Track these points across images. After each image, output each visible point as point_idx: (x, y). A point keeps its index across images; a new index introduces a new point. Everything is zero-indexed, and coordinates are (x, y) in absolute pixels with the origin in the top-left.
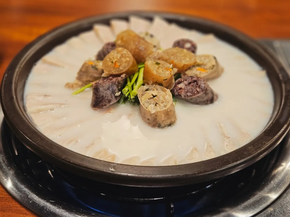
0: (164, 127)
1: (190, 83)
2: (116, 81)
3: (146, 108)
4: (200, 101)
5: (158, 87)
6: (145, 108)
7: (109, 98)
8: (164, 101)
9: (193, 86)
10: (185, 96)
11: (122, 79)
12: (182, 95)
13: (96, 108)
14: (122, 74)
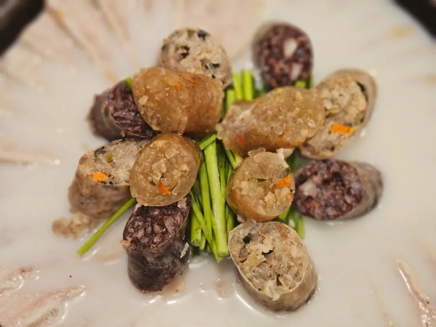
1: (326, 182)
3: (260, 289)
6: (257, 290)
9: (336, 191)
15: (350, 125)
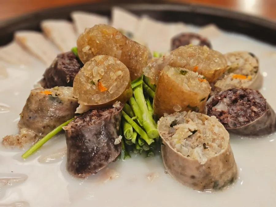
0: (223, 186)
1: (234, 102)
2: (111, 116)
3: (188, 156)
4: (260, 129)
5: (192, 114)
6: (186, 157)
7: (106, 150)
8: (215, 137)
9: (243, 105)
10: (235, 125)
11: (119, 111)
12: (229, 124)
13: (84, 174)
14: (113, 102)
15: (247, 75)
